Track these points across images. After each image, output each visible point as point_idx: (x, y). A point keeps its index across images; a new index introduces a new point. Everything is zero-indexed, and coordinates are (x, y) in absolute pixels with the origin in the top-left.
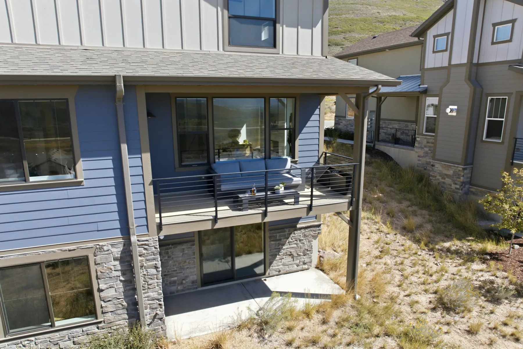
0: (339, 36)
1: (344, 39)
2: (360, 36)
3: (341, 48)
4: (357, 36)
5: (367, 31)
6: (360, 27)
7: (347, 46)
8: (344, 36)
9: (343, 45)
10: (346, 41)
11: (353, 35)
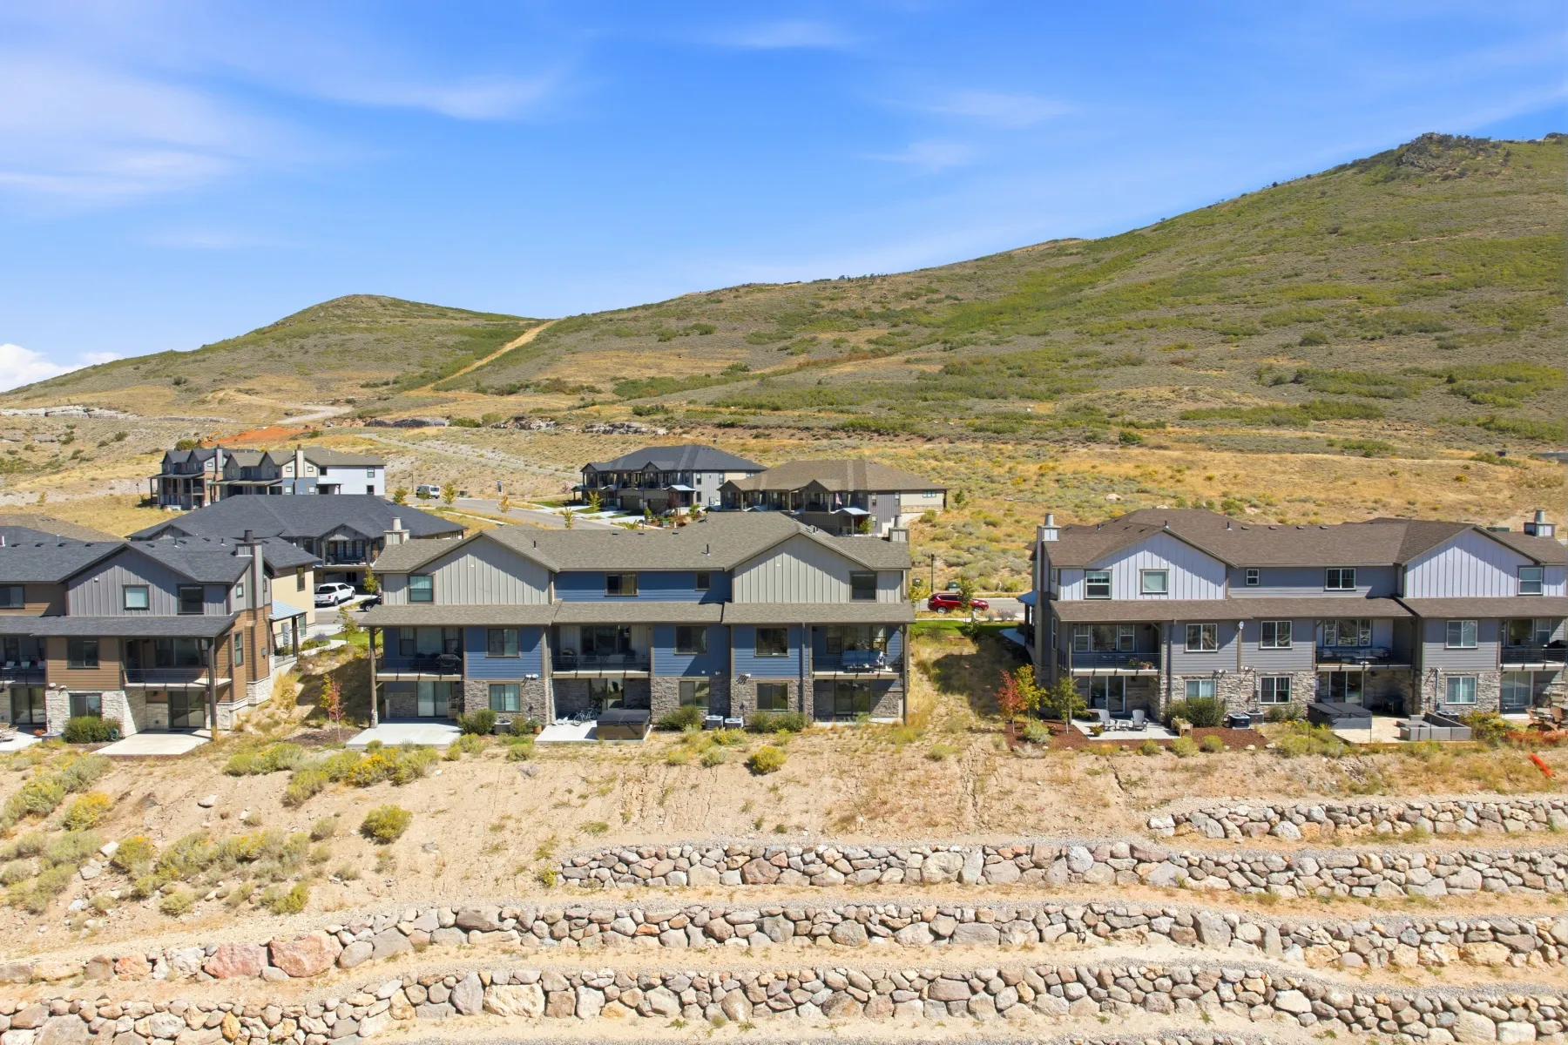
0: (1438, 300)
1: (1453, 311)
2: (1510, 297)
3: (1438, 339)
4: (1496, 300)
5: (1539, 279)
6: (1516, 269)
7: (1457, 331)
8: (1455, 302)
9: (1445, 330)
10: (1460, 316)
11: (1487, 296)
